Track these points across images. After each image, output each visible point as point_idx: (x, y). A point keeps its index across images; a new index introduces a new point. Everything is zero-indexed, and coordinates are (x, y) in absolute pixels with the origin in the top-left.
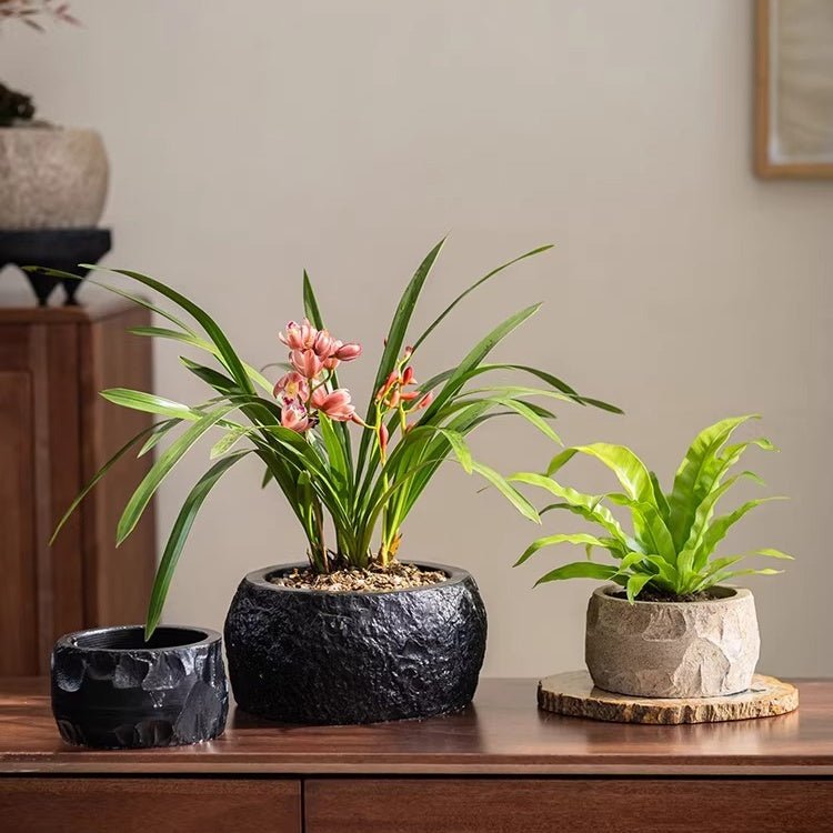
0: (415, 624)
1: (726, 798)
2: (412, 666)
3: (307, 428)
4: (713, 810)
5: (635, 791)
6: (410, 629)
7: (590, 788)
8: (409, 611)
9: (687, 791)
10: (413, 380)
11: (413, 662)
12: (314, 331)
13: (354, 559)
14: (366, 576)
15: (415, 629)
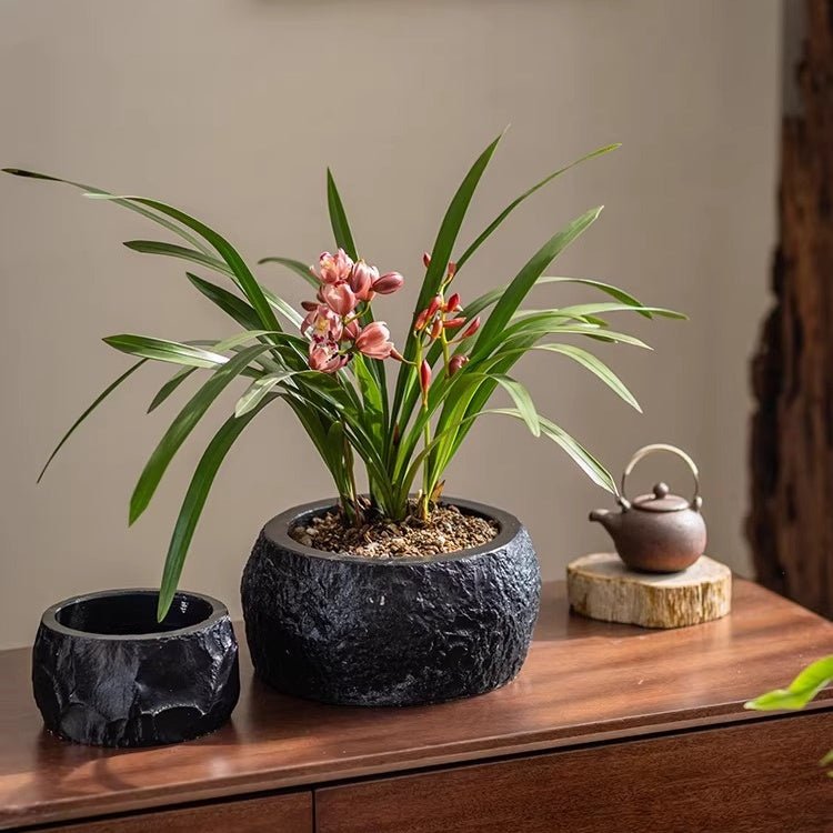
0: (466, 596)
1: (739, 744)
2: (462, 644)
3: (340, 366)
4: (726, 758)
5: (651, 750)
6: (460, 602)
7: (608, 754)
8: (459, 582)
9: (702, 742)
10: (459, 307)
11: (463, 638)
12: (350, 261)
13: (390, 511)
14: (405, 532)
15: (465, 602)
